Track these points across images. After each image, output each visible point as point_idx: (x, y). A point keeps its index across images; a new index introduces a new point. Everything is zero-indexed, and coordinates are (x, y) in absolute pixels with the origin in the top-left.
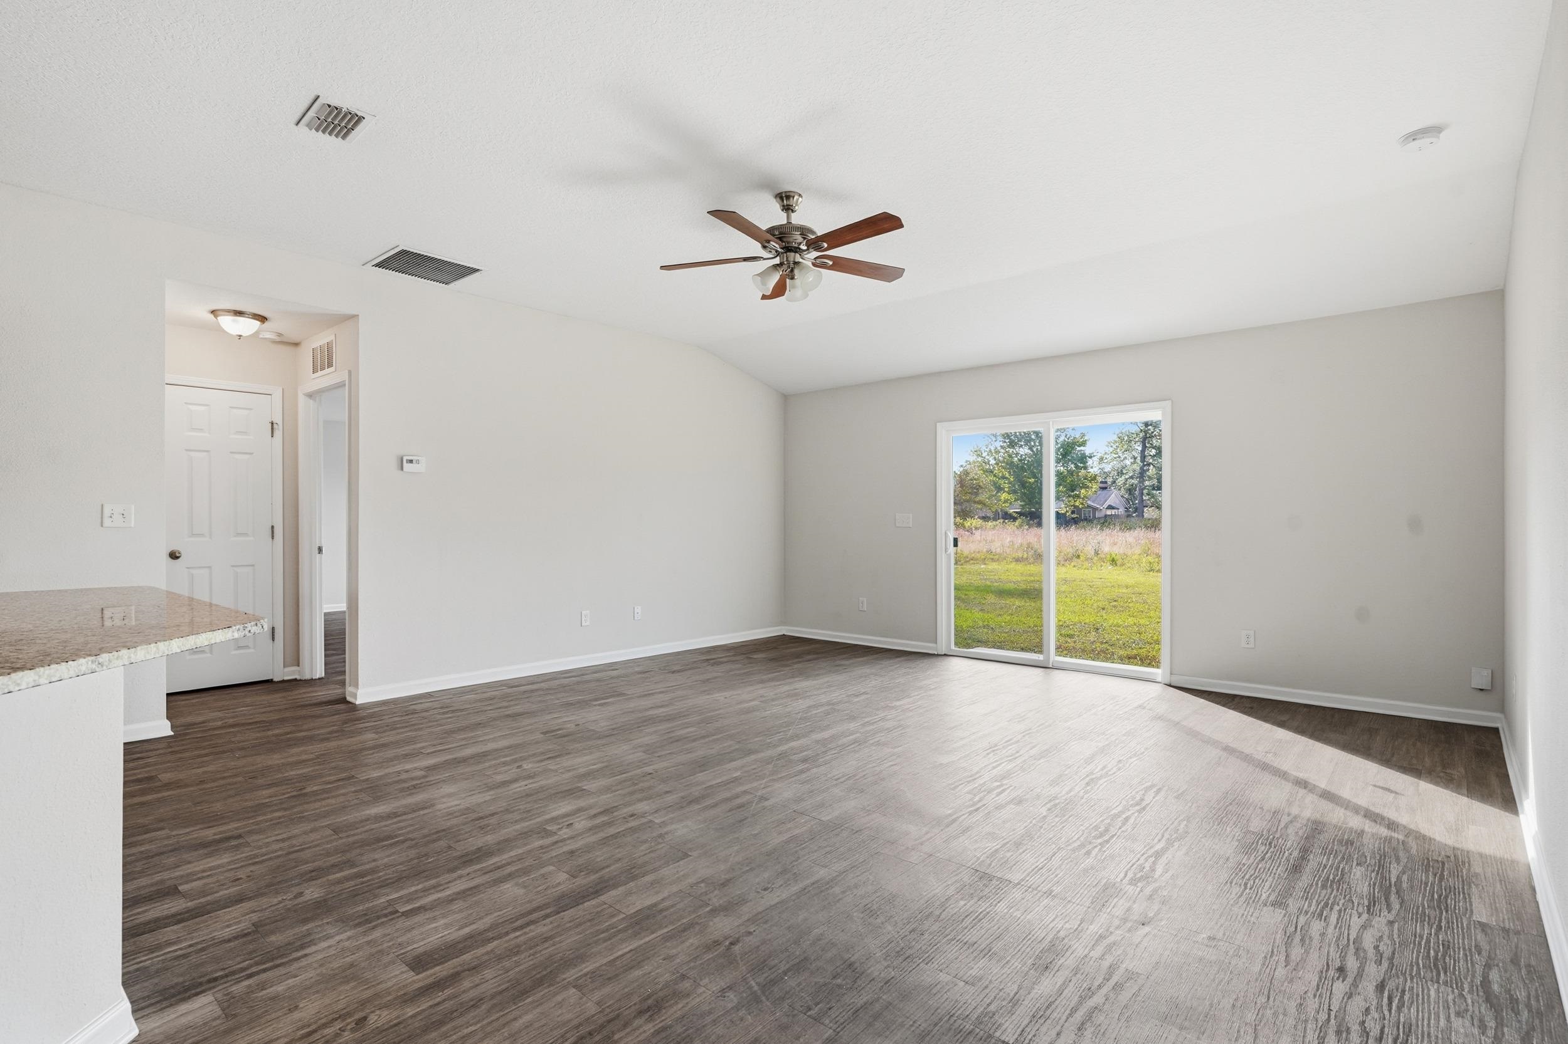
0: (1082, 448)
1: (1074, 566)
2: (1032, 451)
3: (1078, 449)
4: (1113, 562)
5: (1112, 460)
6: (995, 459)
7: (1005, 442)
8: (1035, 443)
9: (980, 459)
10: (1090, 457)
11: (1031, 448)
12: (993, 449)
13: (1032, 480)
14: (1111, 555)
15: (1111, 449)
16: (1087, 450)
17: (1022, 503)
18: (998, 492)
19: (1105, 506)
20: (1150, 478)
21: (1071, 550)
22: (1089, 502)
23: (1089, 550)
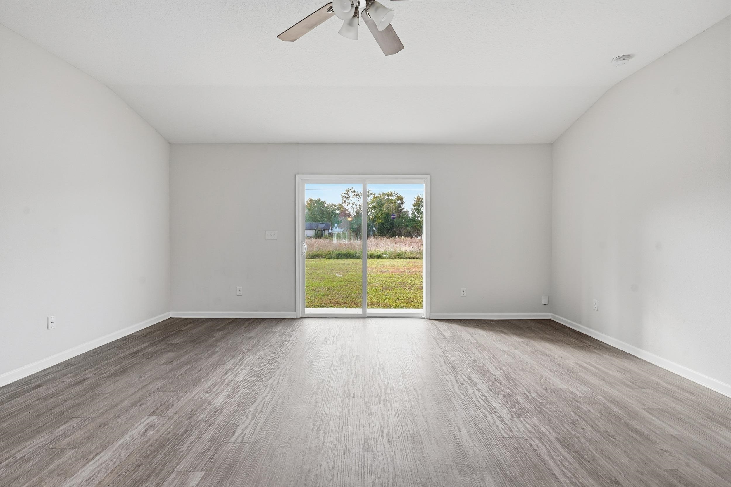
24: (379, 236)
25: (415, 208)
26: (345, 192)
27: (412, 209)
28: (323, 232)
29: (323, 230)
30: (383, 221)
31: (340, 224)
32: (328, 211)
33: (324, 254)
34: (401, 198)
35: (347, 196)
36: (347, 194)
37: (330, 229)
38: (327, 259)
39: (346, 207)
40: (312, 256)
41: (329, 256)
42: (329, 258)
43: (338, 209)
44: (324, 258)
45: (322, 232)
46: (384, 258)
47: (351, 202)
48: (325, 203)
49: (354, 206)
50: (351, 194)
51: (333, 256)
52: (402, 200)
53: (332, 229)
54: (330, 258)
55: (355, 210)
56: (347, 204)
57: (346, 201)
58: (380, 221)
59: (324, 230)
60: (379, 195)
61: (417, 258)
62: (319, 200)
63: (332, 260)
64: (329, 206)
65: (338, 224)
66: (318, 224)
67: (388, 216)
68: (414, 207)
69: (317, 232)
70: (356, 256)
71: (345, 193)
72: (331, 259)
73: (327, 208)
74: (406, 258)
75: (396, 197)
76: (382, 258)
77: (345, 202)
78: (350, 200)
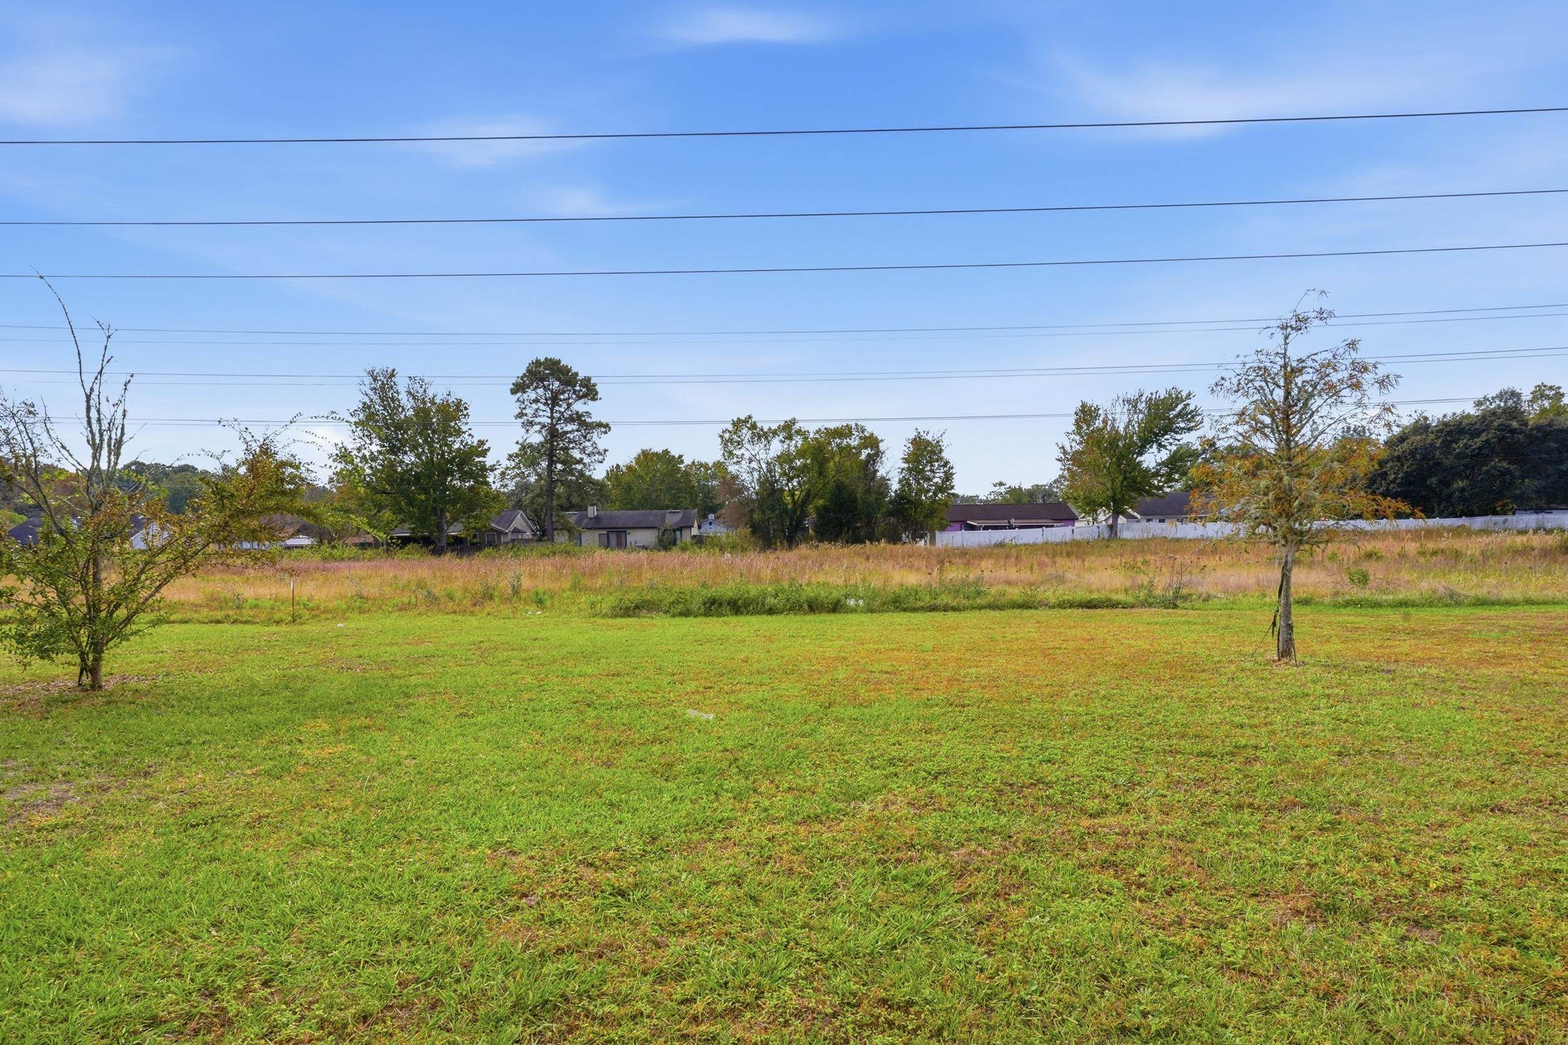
0: (481, 459)
1: (489, 614)
2: (420, 459)
3: (477, 459)
4: (540, 602)
5: (515, 476)
6: (371, 468)
7: (384, 446)
8: (423, 449)
9: (350, 467)
10: (492, 470)
11: (418, 456)
12: (368, 454)
13: (423, 497)
14: (537, 594)
15: (513, 464)
16: (489, 460)
17: (413, 526)
18: (379, 511)
19: (511, 528)
20: (559, 497)
21: (478, 587)
22: (493, 525)
23: (505, 585)
24: (821, 541)
25: (908, 468)
26: (730, 428)
27: (903, 469)
28: (678, 533)
29: (677, 529)
30: (828, 504)
31: (719, 512)
32: (690, 481)
33: (666, 602)
34: (872, 442)
35: (735, 438)
36: (735, 433)
37: (696, 524)
38: (674, 616)
39: (732, 469)
40: (627, 609)
41: (680, 607)
42: (681, 614)
43: (714, 477)
44: (666, 612)
45: (675, 535)
46: (853, 611)
47: (747, 455)
48: (682, 462)
49: (754, 465)
50: (746, 434)
51: (694, 607)
52: (878, 447)
53: (699, 527)
54: (686, 614)
55: (756, 475)
56: (735, 460)
57: (734, 452)
58: (821, 502)
59: (680, 529)
60: (817, 436)
61: (954, 609)
62: (666, 452)
63: (691, 618)
64: (691, 468)
65: (714, 512)
66: (664, 514)
67: (840, 487)
68: (906, 465)
69: (663, 535)
70: (763, 605)
71: (730, 432)
72: (686, 616)
73: (686, 474)
74: (922, 609)
75: (860, 438)
76: (847, 613)
77: (731, 453)
78: (743, 451)
